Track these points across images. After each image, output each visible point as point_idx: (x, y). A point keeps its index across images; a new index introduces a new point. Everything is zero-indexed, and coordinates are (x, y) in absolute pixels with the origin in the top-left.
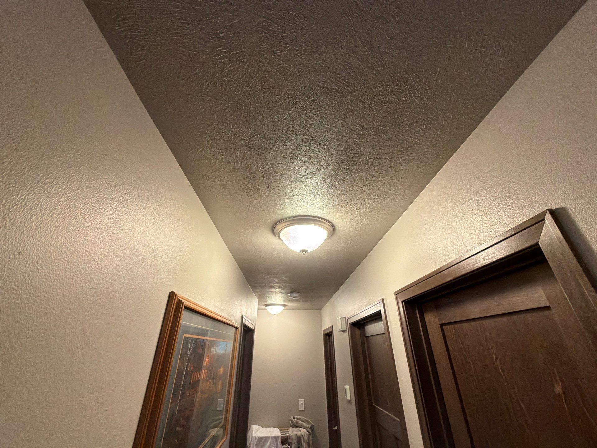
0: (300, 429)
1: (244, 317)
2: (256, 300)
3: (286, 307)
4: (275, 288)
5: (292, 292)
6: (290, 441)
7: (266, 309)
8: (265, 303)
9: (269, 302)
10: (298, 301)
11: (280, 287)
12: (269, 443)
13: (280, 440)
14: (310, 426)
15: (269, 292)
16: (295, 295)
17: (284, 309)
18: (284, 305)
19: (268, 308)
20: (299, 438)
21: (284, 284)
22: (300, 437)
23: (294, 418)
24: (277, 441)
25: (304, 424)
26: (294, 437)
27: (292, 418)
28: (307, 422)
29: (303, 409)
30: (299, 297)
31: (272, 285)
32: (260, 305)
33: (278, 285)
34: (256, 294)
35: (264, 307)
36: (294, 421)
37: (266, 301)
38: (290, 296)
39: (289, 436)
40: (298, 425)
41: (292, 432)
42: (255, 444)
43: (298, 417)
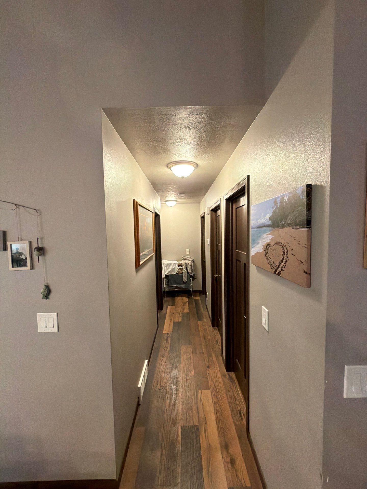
0: (187, 261)
1: (155, 208)
2: (159, 198)
3: (178, 202)
4: (170, 192)
5: (181, 193)
6: (182, 265)
7: (166, 204)
8: (165, 200)
9: (167, 199)
10: (184, 198)
11: (173, 191)
12: (172, 266)
13: (177, 265)
14: (192, 260)
15: (166, 194)
16: (182, 195)
17: (176, 203)
18: (177, 201)
20: (186, 265)
21: (175, 190)
22: (187, 263)
23: (184, 256)
24: (176, 265)
25: (189, 259)
26: (184, 263)
27: (183, 256)
28: (191, 258)
29: (189, 253)
30: (185, 197)
31: (168, 190)
32: (162, 201)
33: (172, 190)
34: (159, 195)
35: (164, 202)
36: (184, 258)
37: (165, 199)
38: (179, 196)
39: (182, 263)
40: (186, 259)
41: (183, 262)
42: (165, 266)
43: (186, 256)
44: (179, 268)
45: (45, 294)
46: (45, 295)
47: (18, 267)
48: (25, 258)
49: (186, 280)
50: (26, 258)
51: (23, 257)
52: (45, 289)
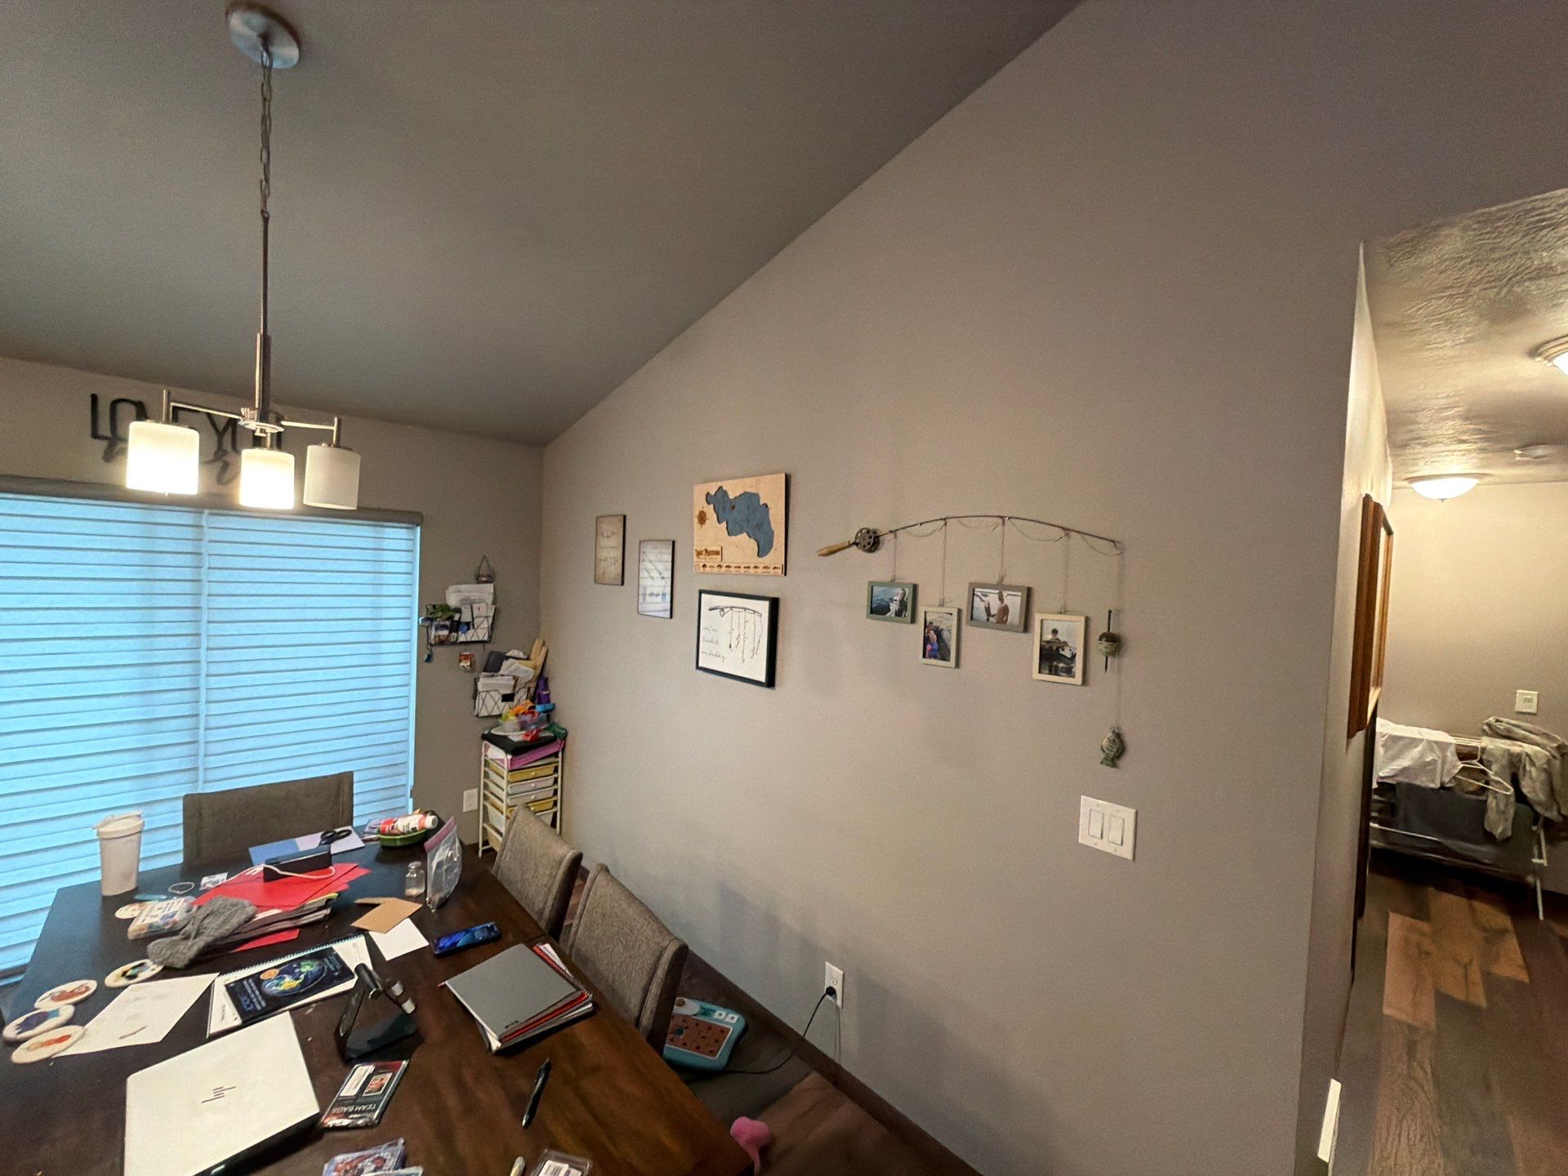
0: (1521, 744)
5: (1528, 446)
7: (1411, 489)
8: (1412, 473)
10: (1543, 463)
12: (1420, 748)
13: (1453, 749)
14: (1556, 746)
16: (1541, 450)
17: (1478, 485)
18: (1480, 476)
19: (1417, 486)
20: (1515, 761)
22: (1519, 756)
23: (1497, 720)
24: (1444, 750)
25: (1535, 737)
26: (1498, 752)
27: (1491, 719)
28: (1547, 737)
29: (1533, 711)
30: (1555, 455)
35: (1405, 483)
36: (1499, 725)
38: (1520, 455)
39: (1483, 749)
41: (1489, 746)
43: (1515, 722)
44: (1460, 765)
45: (1112, 753)
46: (1111, 757)
47: (1050, 674)
48: (1070, 656)
49: (1504, 830)
50: (1074, 656)
51: (1067, 653)
52: (1114, 741)
